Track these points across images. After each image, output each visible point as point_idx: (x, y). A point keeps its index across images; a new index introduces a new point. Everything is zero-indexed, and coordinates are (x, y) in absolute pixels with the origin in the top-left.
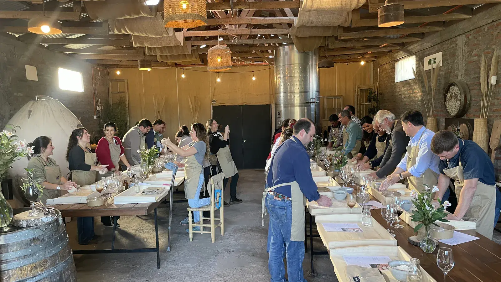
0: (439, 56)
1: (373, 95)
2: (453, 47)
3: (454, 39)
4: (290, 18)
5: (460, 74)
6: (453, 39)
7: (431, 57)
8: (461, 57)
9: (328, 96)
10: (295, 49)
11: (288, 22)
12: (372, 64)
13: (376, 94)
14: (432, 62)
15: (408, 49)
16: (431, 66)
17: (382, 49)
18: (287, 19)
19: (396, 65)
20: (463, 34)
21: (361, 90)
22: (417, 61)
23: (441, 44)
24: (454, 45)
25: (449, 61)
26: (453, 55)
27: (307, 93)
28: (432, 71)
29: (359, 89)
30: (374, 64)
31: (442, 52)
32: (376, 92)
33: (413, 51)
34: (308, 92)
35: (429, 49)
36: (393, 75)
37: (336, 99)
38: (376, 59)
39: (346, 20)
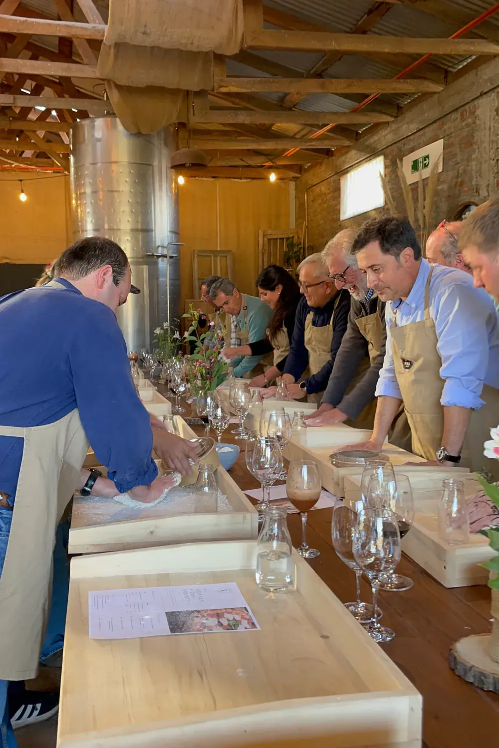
0: (435, 150)
1: (295, 249)
2: (468, 125)
3: (471, 105)
4: (94, 25)
5: (483, 184)
6: (467, 107)
7: (418, 154)
8: (486, 144)
9: (200, 251)
10: (120, 127)
11: (90, 36)
12: (292, 185)
13: (301, 248)
14: (420, 165)
15: (367, 143)
16: (417, 173)
17: (313, 143)
18: (86, 29)
19: (342, 181)
20: (491, 90)
21: (269, 240)
22: (386, 167)
23: (440, 122)
24: (470, 120)
25: (459, 158)
26: (469, 142)
27: (150, 233)
28: (420, 185)
29: (266, 239)
30: (296, 186)
31: (442, 140)
32: (301, 244)
33: (379, 146)
34: (152, 231)
35: (412, 136)
36: (336, 205)
37: (219, 259)
38: (299, 176)
39: (231, 31)
